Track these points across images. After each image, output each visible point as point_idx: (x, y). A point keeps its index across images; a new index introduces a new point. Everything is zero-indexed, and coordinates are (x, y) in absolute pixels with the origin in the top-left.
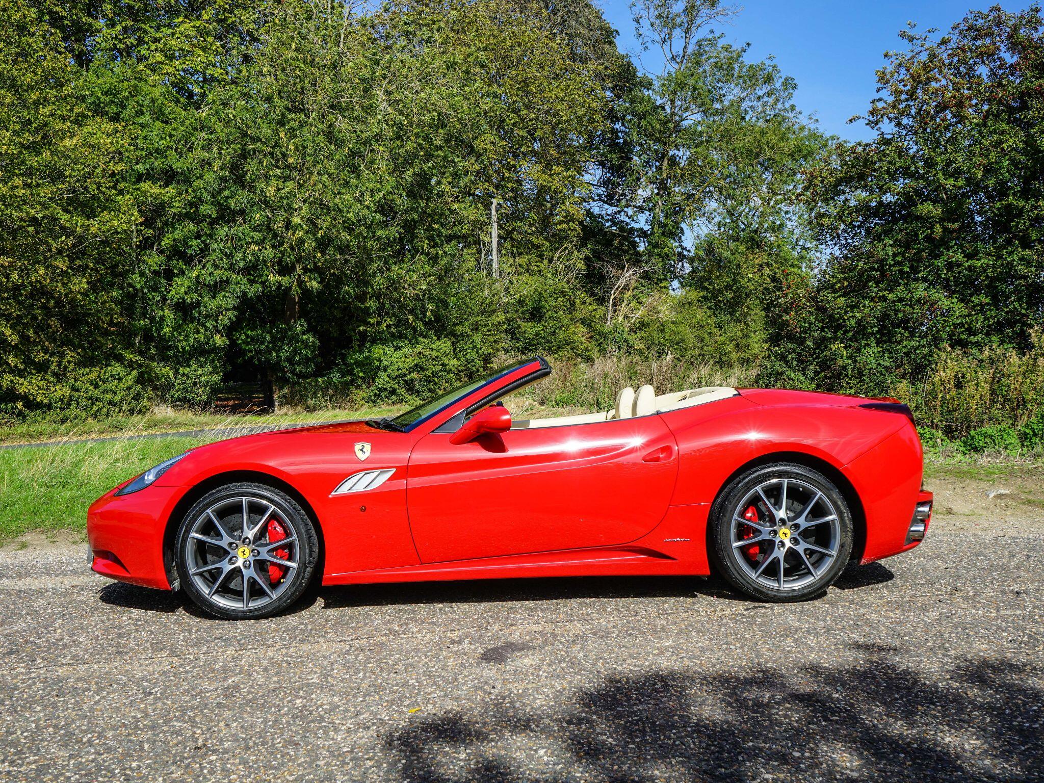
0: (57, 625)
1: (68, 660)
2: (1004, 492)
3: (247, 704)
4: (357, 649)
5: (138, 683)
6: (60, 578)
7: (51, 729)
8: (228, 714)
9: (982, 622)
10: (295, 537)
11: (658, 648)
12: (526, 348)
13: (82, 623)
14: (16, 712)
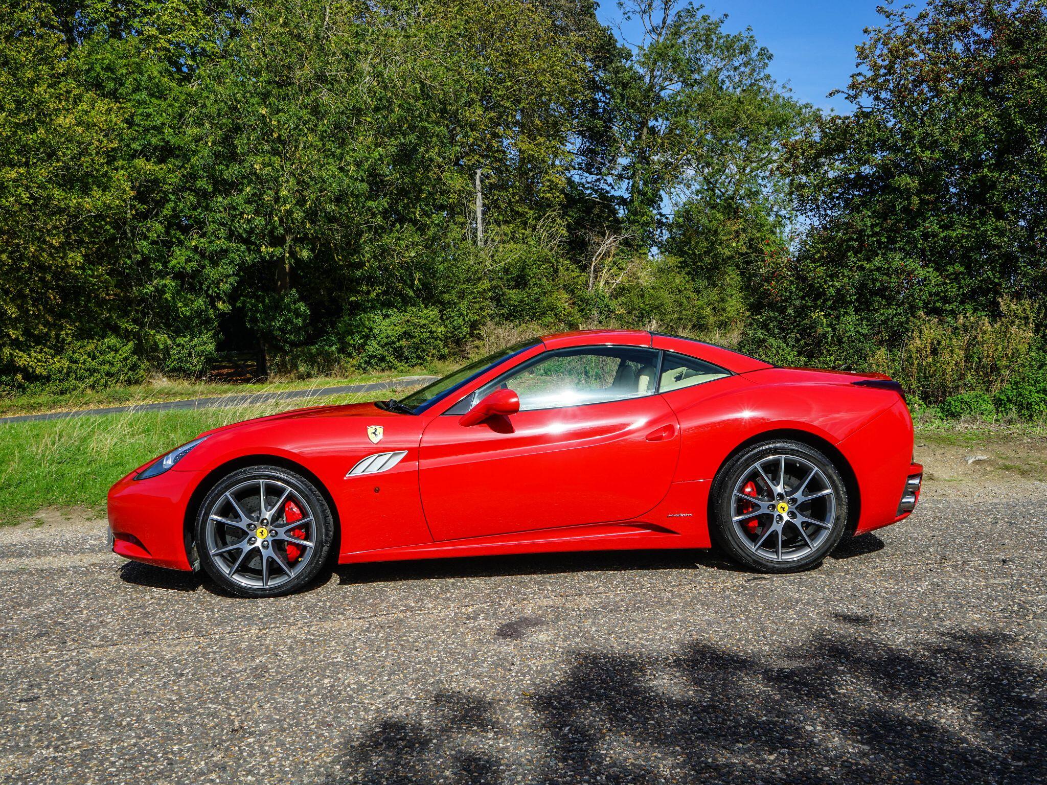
0: (82, 605)
1: (97, 642)
2: (982, 458)
3: (276, 685)
4: (376, 626)
5: (169, 663)
6: (78, 557)
7: (90, 713)
8: (259, 695)
9: (973, 591)
10: (312, 517)
11: (666, 622)
12: (511, 315)
13: (106, 603)
14: (54, 696)
